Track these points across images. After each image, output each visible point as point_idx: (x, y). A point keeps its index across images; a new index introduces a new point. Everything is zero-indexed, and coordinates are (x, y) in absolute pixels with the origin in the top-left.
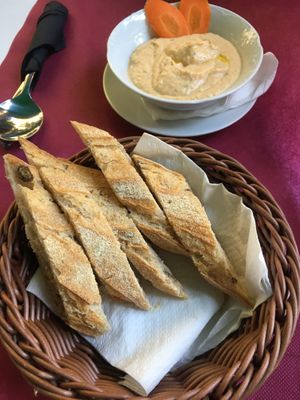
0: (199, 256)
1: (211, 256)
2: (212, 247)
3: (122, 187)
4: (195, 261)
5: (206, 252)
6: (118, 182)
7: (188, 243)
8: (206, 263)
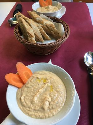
0: (52, 30)
1: (54, 29)
2: (54, 27)
3: (38, 19)
4: (51, 31)
5: (53, 29)
6: (37, 18)
7: (50, 28)
8: (53, 31)
